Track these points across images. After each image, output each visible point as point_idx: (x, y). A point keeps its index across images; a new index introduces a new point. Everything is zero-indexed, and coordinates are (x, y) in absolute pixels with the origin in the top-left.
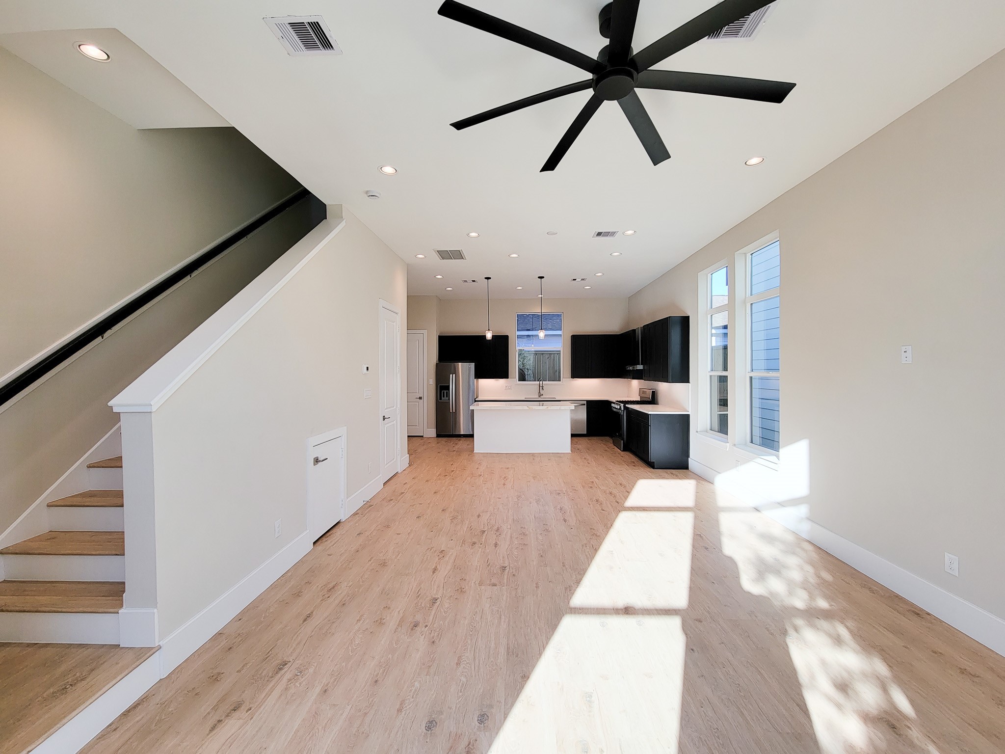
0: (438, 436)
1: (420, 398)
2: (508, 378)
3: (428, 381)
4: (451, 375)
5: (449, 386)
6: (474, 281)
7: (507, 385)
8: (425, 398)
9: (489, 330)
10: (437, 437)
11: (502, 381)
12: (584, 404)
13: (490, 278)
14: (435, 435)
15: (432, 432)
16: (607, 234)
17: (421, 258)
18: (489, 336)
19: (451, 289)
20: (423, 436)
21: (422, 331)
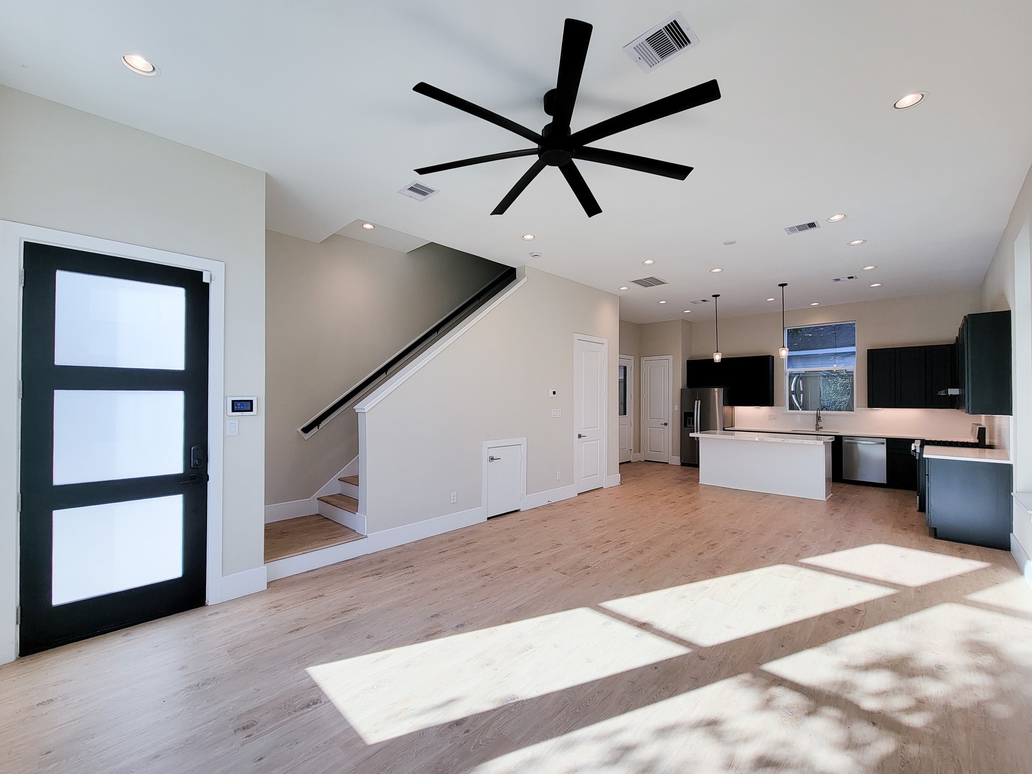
0: (683, 464)
1: (666, 424)
2: (773, 405)
3: (673, 407)
4: (696, 401)
5: (694, 412)
6: (704, 301)
7: (771, 414)
8: (670, 424)
9: (717, 352)
10: (681, 465)
11: (764, 410)
12: (883, 443)
13: (719, 296)
14: (680, 464)
15: (676, 460)
16: (801, 228)
17: (625, 290)
18: (717, 358)
19: (689, 311)
20: (668, 463)
21: (667, 357)
